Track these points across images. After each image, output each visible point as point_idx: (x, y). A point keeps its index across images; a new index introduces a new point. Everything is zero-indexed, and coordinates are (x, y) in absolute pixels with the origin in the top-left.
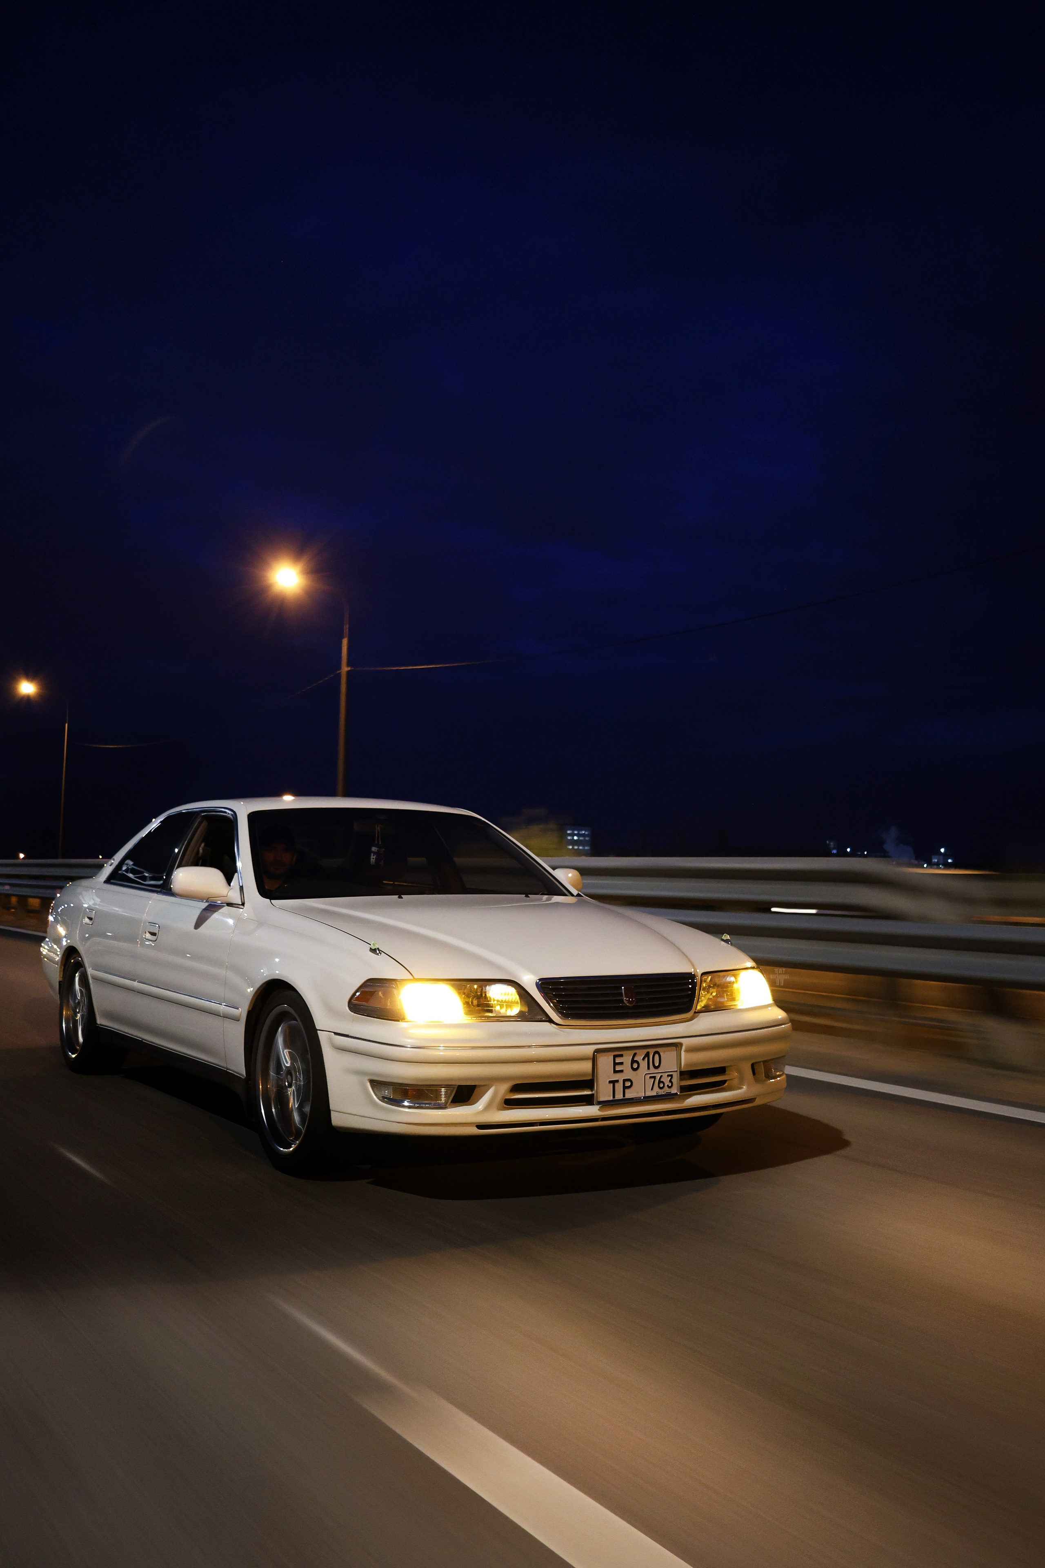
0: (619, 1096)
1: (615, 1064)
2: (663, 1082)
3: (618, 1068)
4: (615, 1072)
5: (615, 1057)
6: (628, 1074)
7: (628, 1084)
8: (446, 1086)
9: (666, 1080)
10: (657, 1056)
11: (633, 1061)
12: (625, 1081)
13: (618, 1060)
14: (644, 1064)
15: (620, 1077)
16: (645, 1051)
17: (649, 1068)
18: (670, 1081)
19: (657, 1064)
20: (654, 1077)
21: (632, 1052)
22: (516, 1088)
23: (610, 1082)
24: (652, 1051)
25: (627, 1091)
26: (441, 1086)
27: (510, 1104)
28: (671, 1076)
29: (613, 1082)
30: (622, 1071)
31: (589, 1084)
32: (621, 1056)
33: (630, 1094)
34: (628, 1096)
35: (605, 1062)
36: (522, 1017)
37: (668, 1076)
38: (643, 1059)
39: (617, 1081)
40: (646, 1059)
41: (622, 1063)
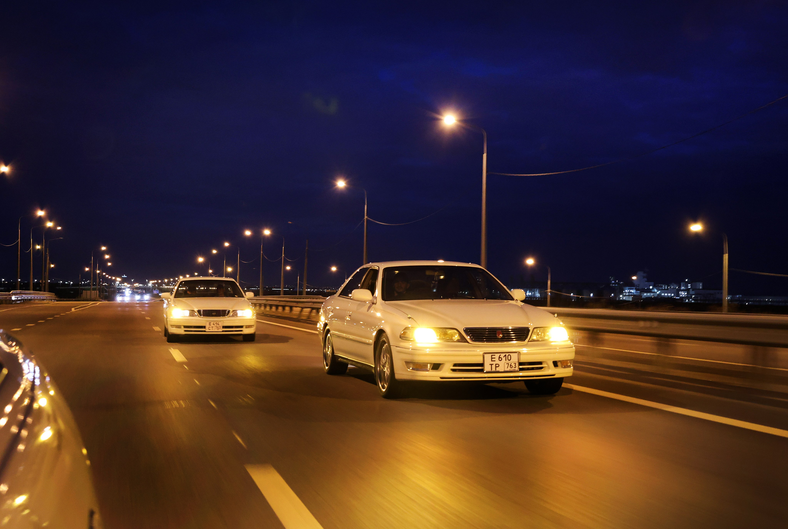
0: (494, 369)
1: (492, 358)
2: (512, 366)
3: (493, 359)
4: (492, 361)
5: (492, 356)
6: (497, 361)
7: (497, 366)
8: (430, 363)
9: (513, 365)
10: (509, 356)
11: (499, 358)
12: (496, 364)
13: (493, 357)
14: (504, 359)
15: (494, 363)
16: (504, 354)
17: (506, 360)
18: (515, 365)
19: (509, 359)
20: (508, 364)
21: (499, 354)
22: (455, 365)
23: (490, 364)
24: (507, 354)
25: (497, 368)
26: (428, 363)
27: (453, 370)
28: (516, 364)
29: (491, 365)
30: (495, 361)
31: (482, 365)
32: (495, 355)
33: (498, 369)
34: (497, 370)
35: (488, 357)
36: (458, 341)
37: (514, 363)
38: (504, 357)
39: (493, 364)
40: (505, 357)
41: (495, 358)
